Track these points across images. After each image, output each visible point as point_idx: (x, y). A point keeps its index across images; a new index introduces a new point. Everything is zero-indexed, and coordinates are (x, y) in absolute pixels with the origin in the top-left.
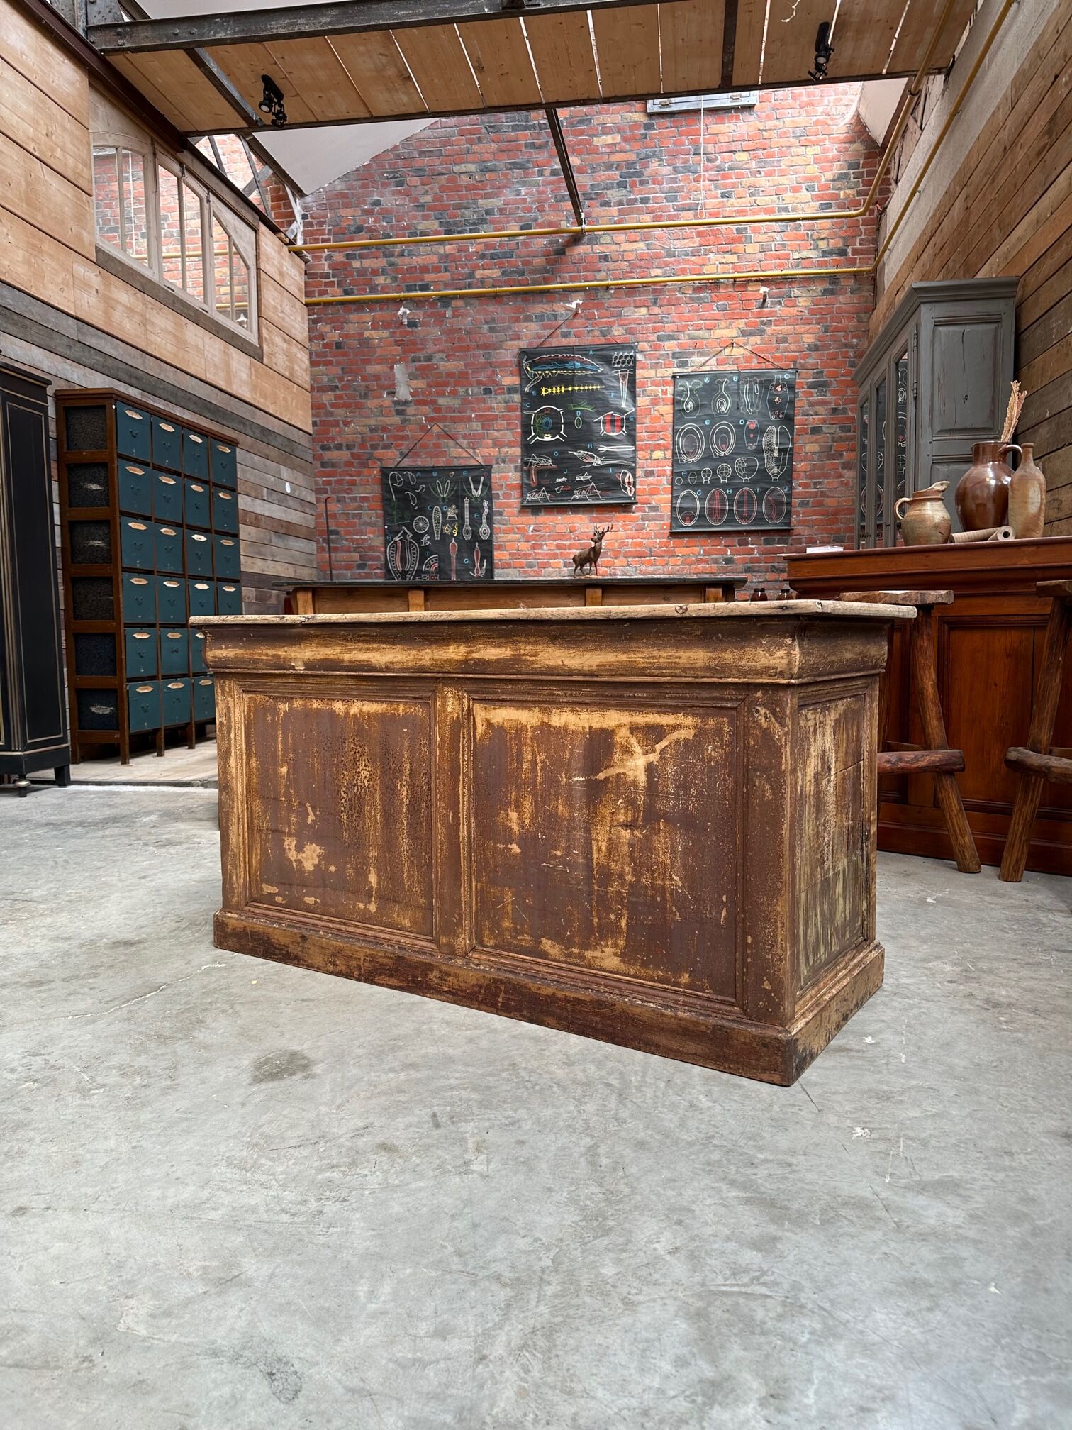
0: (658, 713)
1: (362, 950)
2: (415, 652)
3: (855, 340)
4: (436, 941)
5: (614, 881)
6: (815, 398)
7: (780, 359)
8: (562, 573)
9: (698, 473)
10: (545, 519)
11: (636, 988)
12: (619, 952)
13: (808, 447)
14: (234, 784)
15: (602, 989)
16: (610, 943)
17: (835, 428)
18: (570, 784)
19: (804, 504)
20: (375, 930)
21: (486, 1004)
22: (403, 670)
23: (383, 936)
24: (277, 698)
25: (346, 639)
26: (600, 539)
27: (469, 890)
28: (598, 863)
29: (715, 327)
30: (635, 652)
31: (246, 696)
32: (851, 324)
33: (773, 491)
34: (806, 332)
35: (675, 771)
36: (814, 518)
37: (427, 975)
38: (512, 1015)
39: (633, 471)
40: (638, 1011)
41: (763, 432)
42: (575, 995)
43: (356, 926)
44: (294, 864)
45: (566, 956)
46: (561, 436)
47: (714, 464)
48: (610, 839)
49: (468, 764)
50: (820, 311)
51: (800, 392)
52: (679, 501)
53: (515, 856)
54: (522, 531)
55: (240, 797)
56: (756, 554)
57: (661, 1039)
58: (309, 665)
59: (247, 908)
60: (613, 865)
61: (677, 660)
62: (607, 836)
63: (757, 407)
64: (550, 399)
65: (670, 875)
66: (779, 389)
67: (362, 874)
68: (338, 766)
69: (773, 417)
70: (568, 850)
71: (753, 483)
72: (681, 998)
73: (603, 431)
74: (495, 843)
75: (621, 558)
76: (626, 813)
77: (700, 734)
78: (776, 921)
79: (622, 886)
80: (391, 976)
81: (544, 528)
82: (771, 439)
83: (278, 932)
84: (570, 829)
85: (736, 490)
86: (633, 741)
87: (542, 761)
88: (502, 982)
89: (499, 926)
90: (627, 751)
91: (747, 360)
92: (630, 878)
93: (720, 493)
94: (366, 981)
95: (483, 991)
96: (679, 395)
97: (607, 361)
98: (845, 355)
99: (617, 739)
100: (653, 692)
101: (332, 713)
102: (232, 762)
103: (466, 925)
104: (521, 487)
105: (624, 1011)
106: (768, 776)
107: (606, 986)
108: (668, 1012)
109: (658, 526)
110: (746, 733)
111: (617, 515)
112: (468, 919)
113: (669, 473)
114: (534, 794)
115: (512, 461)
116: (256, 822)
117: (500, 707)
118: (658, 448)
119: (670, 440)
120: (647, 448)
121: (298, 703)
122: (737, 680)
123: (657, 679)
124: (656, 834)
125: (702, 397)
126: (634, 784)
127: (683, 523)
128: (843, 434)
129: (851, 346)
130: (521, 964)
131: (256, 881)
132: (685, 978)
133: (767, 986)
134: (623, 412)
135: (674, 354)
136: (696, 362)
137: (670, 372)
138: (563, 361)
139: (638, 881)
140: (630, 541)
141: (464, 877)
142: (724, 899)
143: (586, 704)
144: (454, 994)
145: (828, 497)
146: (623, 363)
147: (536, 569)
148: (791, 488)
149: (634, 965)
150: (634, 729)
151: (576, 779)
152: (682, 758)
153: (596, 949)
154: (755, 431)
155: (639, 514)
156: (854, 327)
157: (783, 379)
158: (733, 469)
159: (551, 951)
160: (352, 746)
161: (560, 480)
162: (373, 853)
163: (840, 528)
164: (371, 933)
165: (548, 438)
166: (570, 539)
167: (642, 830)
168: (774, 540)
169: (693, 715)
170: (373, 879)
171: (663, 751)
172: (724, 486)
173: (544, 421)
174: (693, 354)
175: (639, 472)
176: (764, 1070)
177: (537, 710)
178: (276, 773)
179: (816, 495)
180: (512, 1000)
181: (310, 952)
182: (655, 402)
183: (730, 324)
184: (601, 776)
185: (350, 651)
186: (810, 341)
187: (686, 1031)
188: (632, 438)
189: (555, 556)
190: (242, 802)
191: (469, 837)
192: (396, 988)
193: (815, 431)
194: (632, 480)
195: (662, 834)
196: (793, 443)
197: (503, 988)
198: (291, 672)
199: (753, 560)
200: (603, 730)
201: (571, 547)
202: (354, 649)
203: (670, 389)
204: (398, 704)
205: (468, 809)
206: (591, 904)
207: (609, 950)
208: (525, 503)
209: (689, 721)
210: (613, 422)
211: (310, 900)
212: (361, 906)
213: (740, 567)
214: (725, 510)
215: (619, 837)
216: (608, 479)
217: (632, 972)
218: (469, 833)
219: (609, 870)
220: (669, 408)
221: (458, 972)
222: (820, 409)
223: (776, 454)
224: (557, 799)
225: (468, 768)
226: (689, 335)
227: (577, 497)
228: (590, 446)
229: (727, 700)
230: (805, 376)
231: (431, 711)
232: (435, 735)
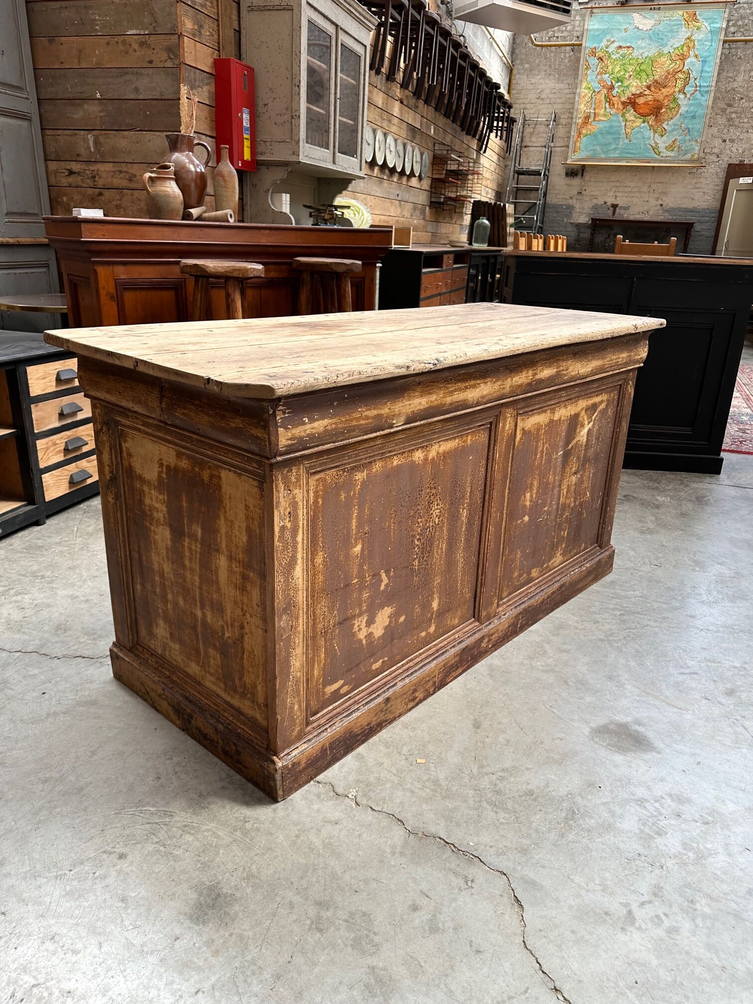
1: (436, 667)
4: (480, 619)
5: (566, 510)
11: (569, 566)
12: (562, 552)
15: (558, 578)
16: (559, 549)
18: (556, 459)
20: (435, 645)
21: (512, 635)
23: (442, 645)
24: (353, 469)
27: (501, 567)
28: (561, 504)
35: (597, 430)
37: (480, 646)
38: (524, 629)
43: (420, 654)
44: (364, 642)
45: (541, 572)
48: (568, 485)
49: (511, 469)
53: (525, 524)
58: (409, 419)
59: (309, 727)
60: (567, 501)
65: (586, 493)
67: (426, 606)
68: (414, 517)
70: (550, 504)
74: (517, 521)
76: (576, 466)
77: (608, 404)
79: (569, 511)
80: (456, 669)
83: (358, 719)
84: (553, 489)
86: (585, 417)
87: (546, 449)
88: (519, 613)
89: (511, 579)
90: (582, 425)
92: (572, 505)
94: (439, 689)
95: (510, 629)
99: (580, 418)
103: (498, 592)
105: (569, 582)
107: (559, 575)
108: (582, 568)
110: (624, 397)
112: (499, 587)
114: (540, 474)
116: (321, 625)
117: (531, 416)
121: (378, 466)
126: (582, 445)
130: (524, 594)
131: (317, 691)
132: (583, 546)
139: (575, 503)
141: (501, 558)
142: (601, 494)
143: (572, 399)
144: (495, 645)
149: (567, 554)
150: (586, 410)
151: (559, 454)
152: (600, 420)
153: (553, 558)
159: (535, 575)
160: (428, 490)
162: (437, 581)
164: (434, 650)
167: (580, 472)
169: (607, 393)
170: (435, 604)
171: (595, 420)
176: (607, 570)
177: (549, 411)
178: (347, 557)
180: (525, 620)
181: (394, 707)
184: (570, 446)
185: (452, 393)
191: (506, 526)
192: (460, 674)
195: (587, 471)
197: (520, 617)
198: (389, 430)
200: (575, 415)
202: (455, 390)
204: (469, 434)
205: (508, 504)
206: (555, 532)
207: (558, 555)
209: (605, 397)
211: (378, 664)
212: (423, 634)
215: (572, 482)
217: (566, 559)
218: (506, 522)
219: (565, 505)
221: (497, 628)
224: (550, 471)
231: (493, 433)
232: (493, 453)
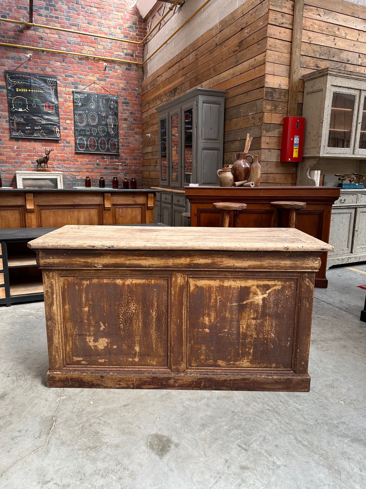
0: (268, 281)
1: (134, 377)
2: (164, 260)
3: (137, 89)
4: (171, 369)
5: (249, 338)
6: (125, 108)
7: (112, 91)
8: (31, 166)
9: (85, 130)
10: (20, 143)
11: (256, 371)
12: (249, 361)
13: (123, 125)
14: (56, 317)
15: (243, 374)
16: (246, 358)
17: (132, 120)
18: (231, 306)
19: (123, 146)
21: (196, 387)
22: (157, 267)
23: (143, 370)
24: (82, 279)
25: (127, 255)
26: (49, 154)
27: (186, 349)
28: (242, 332)
29: (88, 75)
30: (263, 261)
31: (62, 279)
32: (136, 82)
33: (112, 140)
34: (121, 83)
35: (274, 300)
36: (127, 151)
37: (168, 382)
38: (207, 389)
39: (59, 127)
40: (259, 379)
41: (107, 118)
42: (234, 378)
43: (128, 368)
44: (93, 348)
45: (228, 365)
46: (27, 109)
47: (91, 128)
48: (247, 324)
49: (187, 302)
50: (125, 76)
51: (120, 104)
52: (78, 141)
53: (207, 333)
54: (12, 148)
55: (59, 322)
56: (108, 163)
57: (268, 386)
58: (104, 266)
59: (65, 368)
60: (248, 333)
61: (280, 264)
62: (246, 323)
63: (105, 108)
64: (20, 93)
65: (270, 334)
66: (112, 102)
67: (131, 347)
68: (118, 305)
69: (111, 113)
70: (230, 329)
71: (105, 136)
72: (273, 372)
73: (45, 110)
74: (198, 329)
75: (56, 161)
76: (254, 315)
77: (283, 288)
78: (307, 344)
79: (252, 339)
80: (150, 384)
81: (22, 147)
82: (110, 120)
83: (86, 376)
84: (231, 321)
85: (99, 138)
86: (258, 290)
87: (220, 299)
88: (203, 379)
89: (199, 358)
90: (255, 294)
91: (100, 90)
92: (255, 336)
93: (94, 139)
94: (137, 388)
95: (194, 383)
96: (75, 99)
97: (45, 81)
98: (134, 93)
99: (252, 290)
100: (267, 274)
101: (116, 284)
102: (55, 307)
103: (185, 360)
104: (10, 129)
105: (254, 380)
106: (308, 300)
107: (244, 372)
108: (270, 377)
109: (70, 150)
110: (301, 286)
111: (53, 144)
112: (186, 358)
113: (73, 129)
114: (216, 310)
115: (5, 118)
116: (69, 332)
117: (201, 280)
118: (68, 119)
119: (73, 116)
120: (64, 119)
121: (95, 281)
122: (300, 270)
123: (271, 270)
124: (265, 321)
125: (85, 102)
126: (258, 305)
127: (80, 149)
128: (134, 122)
129: (136, 91)
130: (209, 371)
131: (69, 356)
132: (274, 365)
133: (303, 363)
134: (53, 103)
135: (72, 83)
136: (81, 88)
137: (71, 90)
138: (25, 79)
139: (258, 336)
140: (59, 154)
141: (184, 343)
142: (289, 339)
143: (239, 278)
144: (181, 386)
145: (131, 144)
146: (52, 83)
147: (19, 164)
148: (118, 140)
149: (255, 364)
150: (258, 286)
151: (234, 304)
152: (276, 295)
153: (240, 361)
154: (105, 117)
155: (62, 144)
156: (137, 83)
157: (114, 99)
158: (98, 130)
159: (222, 364)
160: (126, 297)
161: (28, 128)
162: (137, 338)
163: (135, 155)
164: (138, 369)
165: (21, 110)
166: (34, 152)
167: (260, 320)
168: (114, 158)
169: (281, 281)
170: (137, 349)
171: (269, 294)
172: (95, 136)
173: (19, 102)
174: (80, 84)
175: (61, 128)
176: (303, 388)
177: (218, 281)
178: (81, 310)
179: (126, 143)
180: (207, 384)
181: (106, 382)
182: (66, 101)
183: (93, 75)
184: (245, 303)
185: (130, 260)
186: (122, 86)
187: (276, 382)
188: (58, 114)
189: (27, 159)
190: (61, 324)
191: (187, 328)
192: (153, 389)
193: (125, 119)
194: (59, 131)
195: (267, 320)
196: (118, 123)
197: (203, 381)
198: (94, 268)
199: (107, 165)
200: (246, 287)
201: (34, 156)
202: (132, 259)
203: (72, 97)
204: (152, 279)
205: (187, 318)
206: (239, 346)
207: (245, 361)
208: (12, 136)
209: (280, 283)
210: (49, 106)
211: (103, 361)
212: (131, 360)
213: (102, 167)
214: (96, 145)
215: (251, 323)
216: (49, 129)
217: (254, 366)
218: (187, 327)
219: (246, 334)
220: (71, 104)
221: (183, 378)
222: (127, 112)
223: (113, 126)
224: (226, 311)
225: (187, 303)
226: (78, 76)
227: (36, 135)
228: (40, 115)
229: (295, 276)
230: (121, 99)
231: (169, 282)
232: (171, 291)
